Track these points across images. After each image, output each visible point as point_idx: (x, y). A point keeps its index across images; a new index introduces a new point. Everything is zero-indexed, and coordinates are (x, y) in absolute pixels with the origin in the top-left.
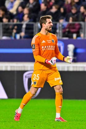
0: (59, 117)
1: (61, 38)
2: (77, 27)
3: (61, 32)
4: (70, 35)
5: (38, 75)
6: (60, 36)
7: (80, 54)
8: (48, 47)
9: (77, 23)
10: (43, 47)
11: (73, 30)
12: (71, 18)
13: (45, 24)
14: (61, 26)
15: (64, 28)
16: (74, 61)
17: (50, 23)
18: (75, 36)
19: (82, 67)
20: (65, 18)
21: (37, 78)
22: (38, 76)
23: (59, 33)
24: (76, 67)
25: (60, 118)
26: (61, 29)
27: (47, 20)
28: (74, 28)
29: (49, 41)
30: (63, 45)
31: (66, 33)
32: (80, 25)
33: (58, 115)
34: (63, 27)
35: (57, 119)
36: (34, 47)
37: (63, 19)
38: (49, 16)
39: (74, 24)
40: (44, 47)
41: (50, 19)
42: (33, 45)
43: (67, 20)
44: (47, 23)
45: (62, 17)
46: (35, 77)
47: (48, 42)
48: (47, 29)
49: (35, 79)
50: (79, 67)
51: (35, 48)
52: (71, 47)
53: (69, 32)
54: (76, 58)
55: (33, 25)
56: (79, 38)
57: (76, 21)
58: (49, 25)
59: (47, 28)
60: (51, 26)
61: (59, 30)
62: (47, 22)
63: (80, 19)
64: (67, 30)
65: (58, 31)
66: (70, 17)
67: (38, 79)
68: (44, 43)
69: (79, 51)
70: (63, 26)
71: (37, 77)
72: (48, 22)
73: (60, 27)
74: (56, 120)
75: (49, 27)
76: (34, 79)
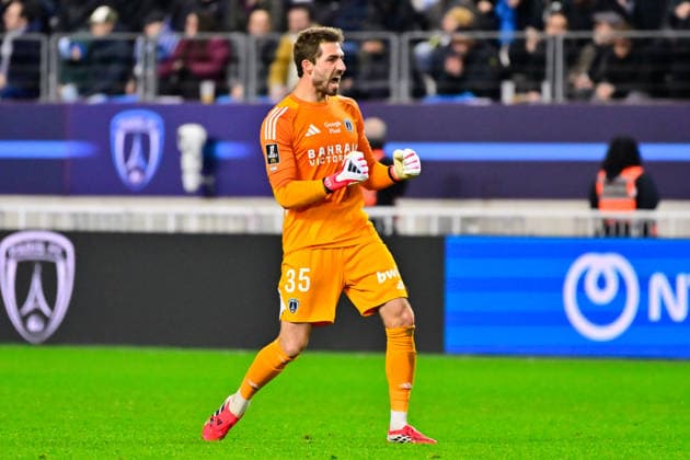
0: (401, 428)
1: (151, 98)
2: (219, 54)
3: (151, 72)
4: (189, 85)
5: (303, 270)
6: (146, 89)
7: (227, 162)
8: (330, 150)
9: (216, 37)
10: (311, 154)
11: (199, 68)
12: (192, 20)
13: (314, 63)
14: (150, 48)
15: (165, 60)
16: (206, 192)
17: (333, 58)
18: (207, 90)
19: (235, 218)
20: (168, 19)
21: (300, 286)
22: (305, 274)
23: (145, 78)
24: (214, 217)
25: (407, 431)
26: (151, 61)
27: (324, 47)
28: (205, 59)
29: (335, 128)
30: (158, 127)
31: (174, 80)
32: (227, 44)
33: (398, 420)
34: (160, 55)
35: (396, 436)
36: (272, 155)
37: (160, 19)
38: (331, 29)
39: (203, 44)
40: (317, 153)
41: (337, 44)
42: (268, 147)
43: (177, 25)
44: (321, 61)
45: (155, 13)
46: (291, 281)
47: (331, 131)
48: (320, 83)
49: (292, 290)
50: (226, 217)
51: (277, 160)
52: (192, 136)
53: (184, 74)
54: (211, 180)
55: (37, 45)
56: (223, 101)
57: (213, 29)
58: (330, 67)
59: (319, 79)
60: (340, 72)
61: (146, 66)
62: (320, 55)
63: (231, 20)
64: (177, 65)
65: (138, 70)
66: (189, 11)
67: (304, 286)
68: (317, 135)
69: (225, 150)
70: (159, 48)
71: (301, 278)
72: (325, 56)
73: (146, 56)
74: (390, 437)
75: (328, 76)
76: (290, 287)
